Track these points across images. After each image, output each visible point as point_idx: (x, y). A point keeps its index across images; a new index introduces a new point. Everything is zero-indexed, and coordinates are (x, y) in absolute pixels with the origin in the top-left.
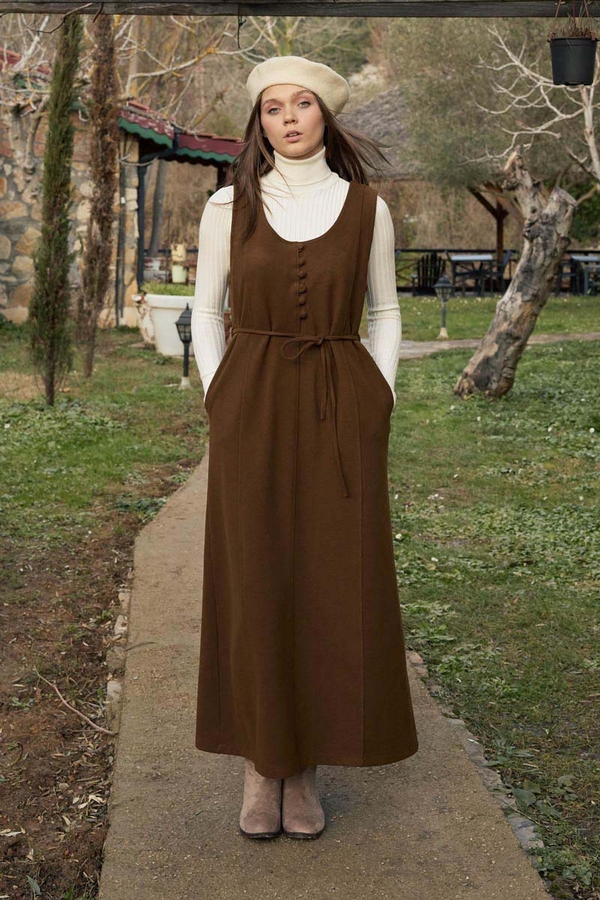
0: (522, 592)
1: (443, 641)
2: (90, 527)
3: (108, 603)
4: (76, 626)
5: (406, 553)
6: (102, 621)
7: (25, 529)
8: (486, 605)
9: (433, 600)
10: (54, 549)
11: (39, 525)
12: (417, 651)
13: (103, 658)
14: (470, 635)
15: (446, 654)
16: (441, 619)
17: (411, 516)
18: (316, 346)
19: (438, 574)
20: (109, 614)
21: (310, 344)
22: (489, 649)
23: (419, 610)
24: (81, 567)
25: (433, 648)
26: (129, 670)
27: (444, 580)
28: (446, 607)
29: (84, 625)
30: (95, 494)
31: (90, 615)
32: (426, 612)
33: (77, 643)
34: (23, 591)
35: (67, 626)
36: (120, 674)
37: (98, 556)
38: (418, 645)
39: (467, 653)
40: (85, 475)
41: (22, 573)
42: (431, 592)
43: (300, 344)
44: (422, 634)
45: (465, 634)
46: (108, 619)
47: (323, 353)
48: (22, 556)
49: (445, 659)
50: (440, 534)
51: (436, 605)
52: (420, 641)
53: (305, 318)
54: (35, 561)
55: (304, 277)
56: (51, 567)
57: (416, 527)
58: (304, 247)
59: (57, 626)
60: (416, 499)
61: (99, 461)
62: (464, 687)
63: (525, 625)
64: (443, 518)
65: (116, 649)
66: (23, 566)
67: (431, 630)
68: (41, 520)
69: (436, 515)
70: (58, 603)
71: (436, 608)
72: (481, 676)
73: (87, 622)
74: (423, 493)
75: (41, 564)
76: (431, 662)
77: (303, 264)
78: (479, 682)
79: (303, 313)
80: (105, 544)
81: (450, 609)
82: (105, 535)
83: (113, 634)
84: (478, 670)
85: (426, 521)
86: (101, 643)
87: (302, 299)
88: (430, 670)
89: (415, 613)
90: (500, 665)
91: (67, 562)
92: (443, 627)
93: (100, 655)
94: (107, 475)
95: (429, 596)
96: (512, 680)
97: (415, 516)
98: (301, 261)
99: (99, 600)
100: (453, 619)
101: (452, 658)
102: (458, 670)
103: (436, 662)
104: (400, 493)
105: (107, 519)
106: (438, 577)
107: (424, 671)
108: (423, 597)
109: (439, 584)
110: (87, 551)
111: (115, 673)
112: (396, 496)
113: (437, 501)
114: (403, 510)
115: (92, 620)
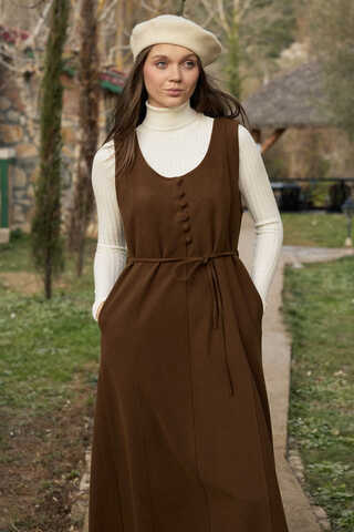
1: (343, 497)
2: (69, 398)
3: (77, 461)
4: (49, 482)
5: (315, 421)
6: (71, 478)
7: (18, 398)
9: (336, 461)
10: (40, 416)
11: (29, 396)
12: (322, 506)
13: (67, 512)
15: (346, 508)
16: (342, 479)
17: (320, 389)
18: (203, 266)
19: (341, 438)
20: (77, 472)
21: (197, 264)
23: (325, 470)
24: (60, 431)
25: (335, 503)
27: (345, 443)
28: (346, 467)
29: (56, 481)
30: (75, 370)
31: (61, 473)
32: (330, 471)
33: (49, 498)
34: (11, 452)
35: (43, 482)
36: (79, 526)
37: (72, 422)
38: (323, 501)
40: (68, 355)
41: (12, 437)
42: (334, 454)
44: (327, 491)
46: (75, 476)
48: (13, 422)
49: (345, 513)
50: (343, 404)
51: (338, 465)
52: (325, 498)
53: (190, 242)
54: (24, 426)
55: (184, 207)
56: (36, 431)
57: (324, 398)
58: (181, 181)
59: (35, 482)
60: (325, 375)
61: (80, 343)
64: (346, 391)
65: (79, 503)
66: (13, 431)
67: (334, 488)
68: (30, 392)
69: (340, 388)
70: (37, 463)
71: (338, 468)
73: (59, 478)
74: (330, 370)
75: (27, 428)
76: (334, 516)
77: (183, 196)
79: (188, 239)
80: (79, 413)
81: (350, 469)
82: (79, 405)
83: (78, 490)
85: (331, 393)
86: (67, 498)
87: (185, 226)
88: (332, 524)
89: (320, 472)
91: (49, 427)
92: (344, 486)
93: (66, 507)
94: (86, 354)
95: (333, 457)
97: (323, 389)
98: (180, 193)
99: (70, 460)
101: (350, 512)
103: (337, 516)
104: (312, 370)
105: (83, 391)
106: (340, 441)
107: (327, 524)
108: (327, 459)
109: (341, 447)
110: (65, 418)
111: (76, 525)
112: (309, 373)
113: (340, 377)
114: (315, 384)
115: (63, 477)
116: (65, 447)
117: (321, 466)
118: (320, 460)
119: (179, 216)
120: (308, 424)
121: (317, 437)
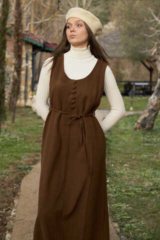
0: (154, 200)
1: (126, 218)
2: (7, 175)
3: (10, 203)
5: (115, 186)
6: (8, 210)
8: (142, 205)
12: (117, 222)
13: (6, 225)
14: (136, 216)
15: (127, 223)
16: (126, 211)
17: (117, 172)
18: (77, 119)
19: (126, 193)
21: (75, 118)
22: (142, 221)
23: (118, 207)
24: (3, 190)
25: (122, 221)
26: (14, 230)
27: (127, 195)
28: (128, 206)
29: (1, 212)
30: (10, 164)
31: (3, 208)
32: (121, 207)
36: (10, 231)
37: (9, 186)
38: (117, 220)
39: (134, 223)
40: (8, 157)
42: (123, 200)
43: (71, 118)
44: (118, 216)
45: (134, 216)
46: (9, 209)
47: (81, 122)
49: (126, 225)
50: (127, 178)
51: (124, 204)
52: (118, 218)
53: (74, 108)
57: (119, 176)
60: (120, 166)
61: (13, 152)
62: (132, 236)
63: (155, 212)
64: (128, 173)
65: (11, 221)
67: (122, 215)
69: (126, 172)
71: (124, 206)
72: (139, 232)
73: (3, 210)
74: (122, 164)
76: (121, 227)
78: (138, 234)
79: (73, 106)
80: (12, 182)
81: (129, 206)
82: (12, 179)
83: (10, 216)
84: (138, 230)
85: (122, 174)
86: (6, 219)
87: (73, 101)
88: (121, 230)
90: (146, 228)
92: (126, 214)
93: (5, 223)
94: (16, 157)
95: (122, 201)
96: (150, 233)
97: (119, 172)
99: (7, 202)
100: (130, 210)
101: (129, 225)
102: (131, 230)
103: (123, 227)
104: (114, 164)
105: (14, 173)
106: (125, 194)
107: (118, 230)
108: (120, 202)
109: (126, 197)
110: (5, 184)
111: (9, 230)
112: (113, 165)
113: (126, 167)
114: (115, 170)
115: (4, 210)
116: (6, 196)
117: (117, 205)
118: (116, 202)
119: (71, 96)
120: (111, 187)
121: (115, 193)
